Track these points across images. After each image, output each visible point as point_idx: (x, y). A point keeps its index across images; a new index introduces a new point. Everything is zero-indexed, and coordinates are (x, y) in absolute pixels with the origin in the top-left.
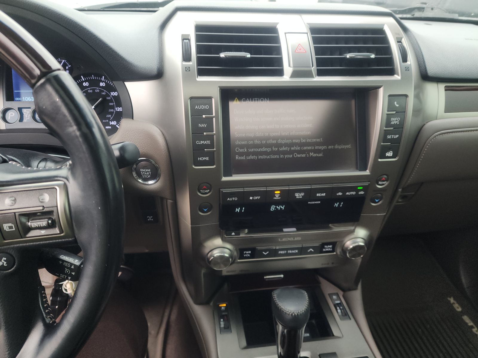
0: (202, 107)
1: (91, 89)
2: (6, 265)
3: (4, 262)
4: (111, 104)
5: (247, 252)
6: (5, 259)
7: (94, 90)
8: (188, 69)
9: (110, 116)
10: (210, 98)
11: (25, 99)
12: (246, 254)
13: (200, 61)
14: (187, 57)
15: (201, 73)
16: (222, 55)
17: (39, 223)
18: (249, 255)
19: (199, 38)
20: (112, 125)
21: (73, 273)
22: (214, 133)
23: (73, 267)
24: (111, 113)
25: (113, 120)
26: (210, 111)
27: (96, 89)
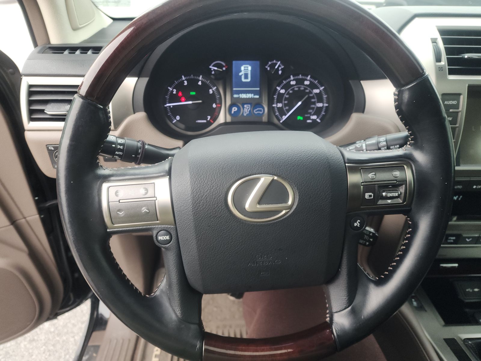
0: (451, 102)
1: (297, 87)
2: (359, 226)
3: (358, 223)
4: (313, 100)
5: (452, 238)
6: (359, 221)
7: (299, 88)
8: (441, 69)
9: (311, 111)
10: (459, 95)
11: (241, 96)
12: (450, 239)
13: (450, 62)
14: (438, 59)
15: (451, 72)
16: (466, 56)
17: (393, 194)
18: (452, 241)
19: (445, 41)
20: (312, 120)
21: (371, 240)
22: (457, 125)
23: (371, 234)
24: (313, 108)
25: (313, 115)
26: (457, 106)
27: (301, 87)
